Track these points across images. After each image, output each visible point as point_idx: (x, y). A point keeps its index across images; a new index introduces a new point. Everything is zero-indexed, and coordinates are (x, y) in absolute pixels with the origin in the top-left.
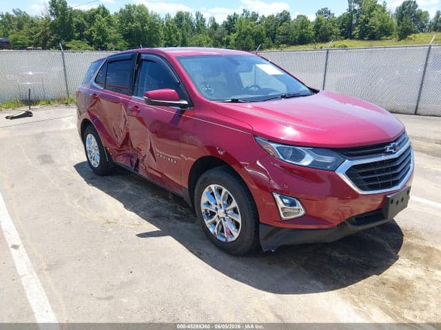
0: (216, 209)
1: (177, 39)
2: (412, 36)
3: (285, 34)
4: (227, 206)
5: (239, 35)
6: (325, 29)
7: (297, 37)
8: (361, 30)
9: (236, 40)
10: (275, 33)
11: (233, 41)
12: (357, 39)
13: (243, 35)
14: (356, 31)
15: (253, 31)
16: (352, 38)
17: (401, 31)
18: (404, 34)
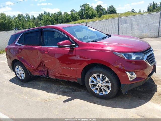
0: (97, 83)
1: (20, 25)
2: (102, 16)
3: (61, 19)
4: (102, 81)
5: (45, 21)
6: (74, 16)
7: (66, 20)
8: (86, 16)
9: (44, 23)
10: (57, 19)
11: (43, 23)
12: (86, 19)
13: (46, 21)
14: (85, 16)
15: (50, 19)
16: (84, 19)
17: (99, 15)
18: (100, 16)
